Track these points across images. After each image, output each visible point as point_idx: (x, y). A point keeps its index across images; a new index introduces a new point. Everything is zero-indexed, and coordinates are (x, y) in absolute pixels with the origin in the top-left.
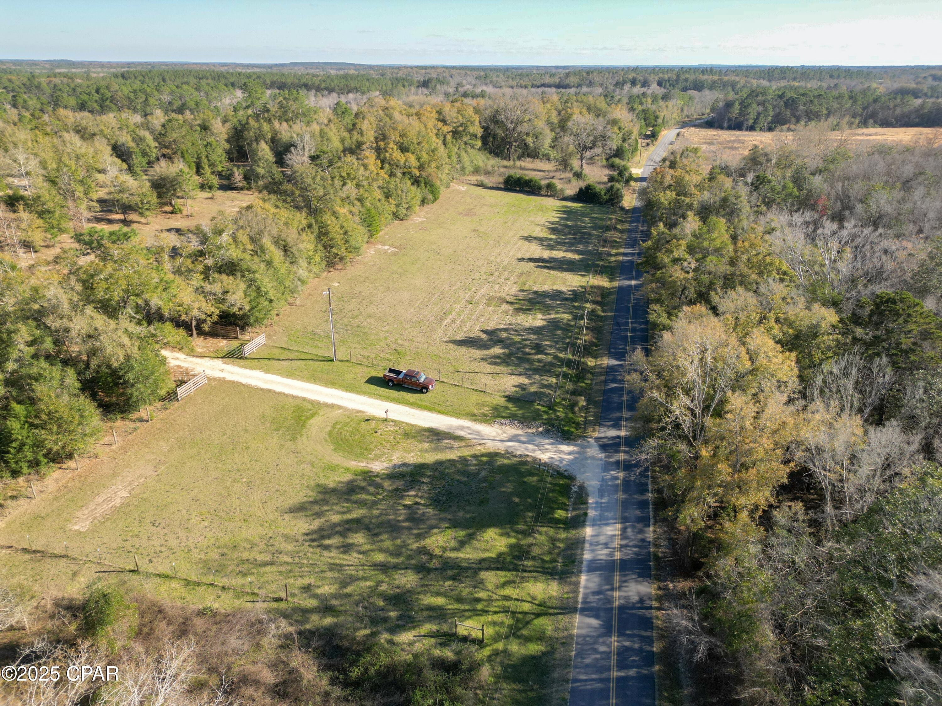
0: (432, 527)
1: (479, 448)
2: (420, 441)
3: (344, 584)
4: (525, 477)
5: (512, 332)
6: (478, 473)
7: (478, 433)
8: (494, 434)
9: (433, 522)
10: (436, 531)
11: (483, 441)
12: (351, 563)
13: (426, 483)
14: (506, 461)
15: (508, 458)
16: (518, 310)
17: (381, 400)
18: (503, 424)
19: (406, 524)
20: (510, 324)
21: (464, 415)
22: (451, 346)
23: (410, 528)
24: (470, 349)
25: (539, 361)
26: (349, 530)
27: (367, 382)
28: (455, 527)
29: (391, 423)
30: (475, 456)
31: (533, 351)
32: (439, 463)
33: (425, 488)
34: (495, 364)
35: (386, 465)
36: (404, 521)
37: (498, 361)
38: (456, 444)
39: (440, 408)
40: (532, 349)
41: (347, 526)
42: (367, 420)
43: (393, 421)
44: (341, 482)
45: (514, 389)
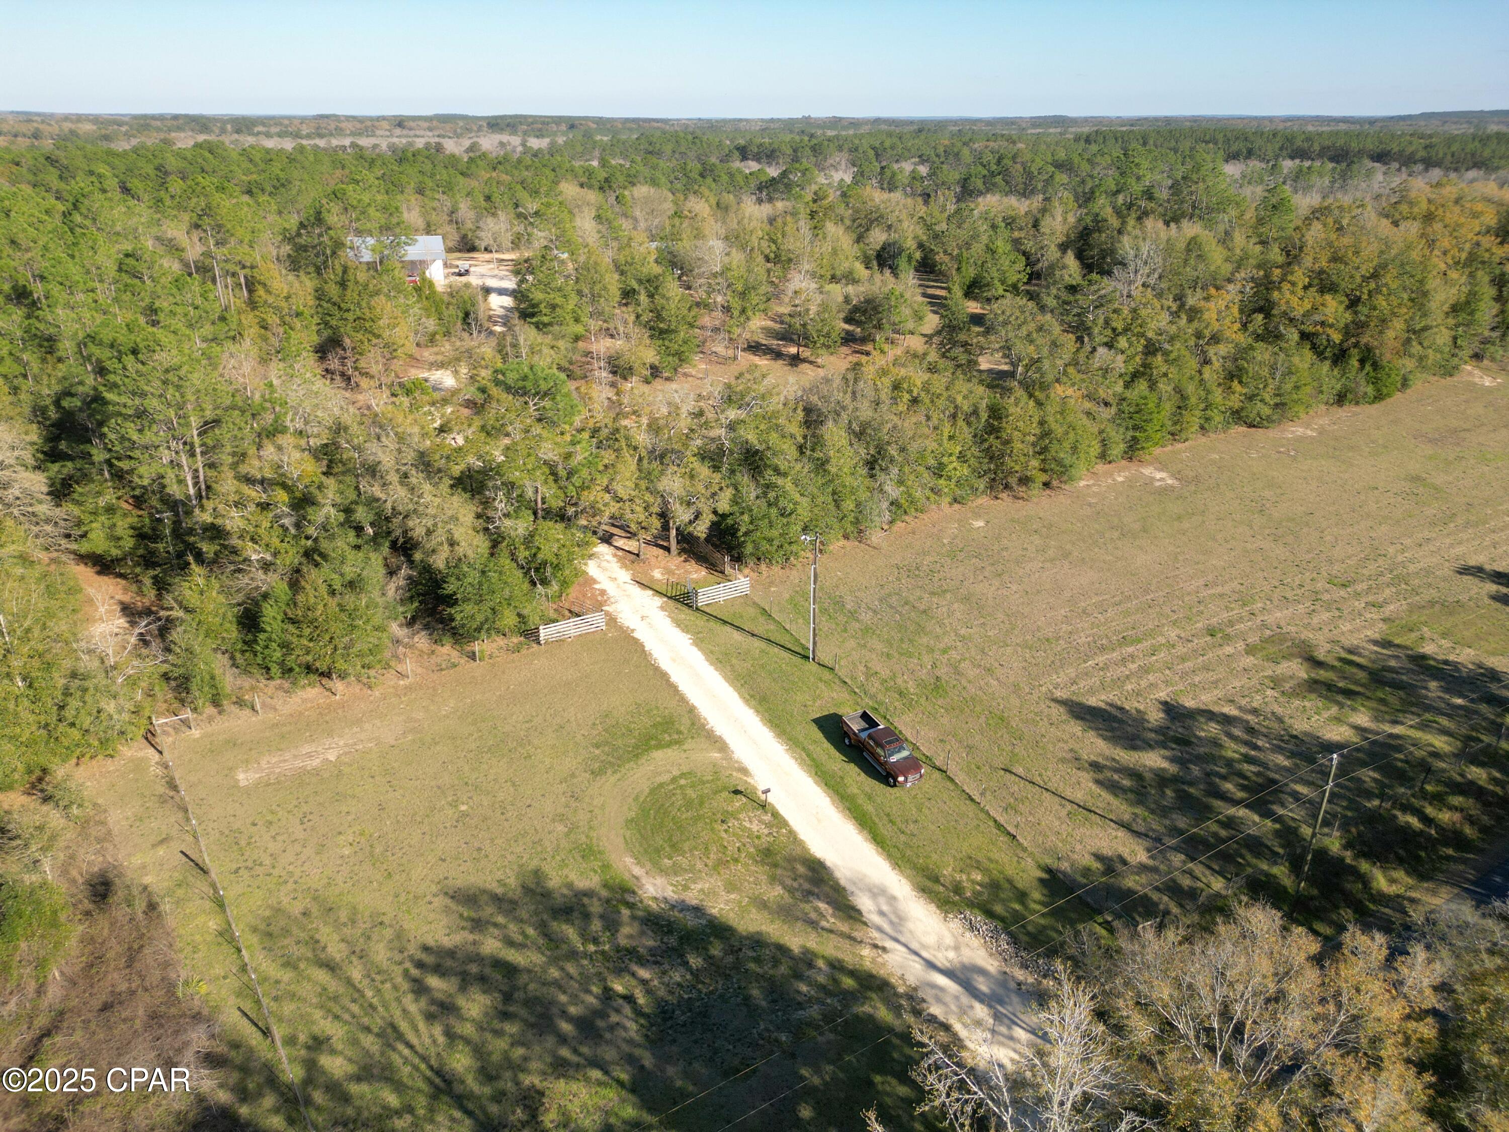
0: (596, 1063)
1: (866, 952)
2: (773, 879)
3: (365, 1074)
4: (882, 1072)
5: (1237, 732)
6: (800, 1006)
7: (898, 920)
8: (931, 940)
9: (609, 1054)
10: (596, 1074)
11: (889, 944)
12: (414, 1041)
13: (689, 969)
14: (883, 1014)
15: (897, 1010)
16: (1314, 686)
17: (802, 763)
18: (972, 928)
19: (566, 1027)
20: (1255, 711)
21: (915, 867)
22: (1058, 712)
23: (563, 1040)
24: (1091, 734)
25: (1230, 823)
26: (482, 979)
27: (816, 721)
28: (633, 1091)
29: (767, 818)
30: (836, 966)
31: (1240, 795)
32: (757, 942)
33: (677, 976)
34: (1113, 787)
35: (670, 893)
36: (570, 1019)
37: (1126, 783)
38: (831, 920)
39: (886, 830)
40: (1243, 788)
41: (487, 971)
42: (737, 792)
43: (775, 814)
44: (570, 886)
45: (1087, 861)
